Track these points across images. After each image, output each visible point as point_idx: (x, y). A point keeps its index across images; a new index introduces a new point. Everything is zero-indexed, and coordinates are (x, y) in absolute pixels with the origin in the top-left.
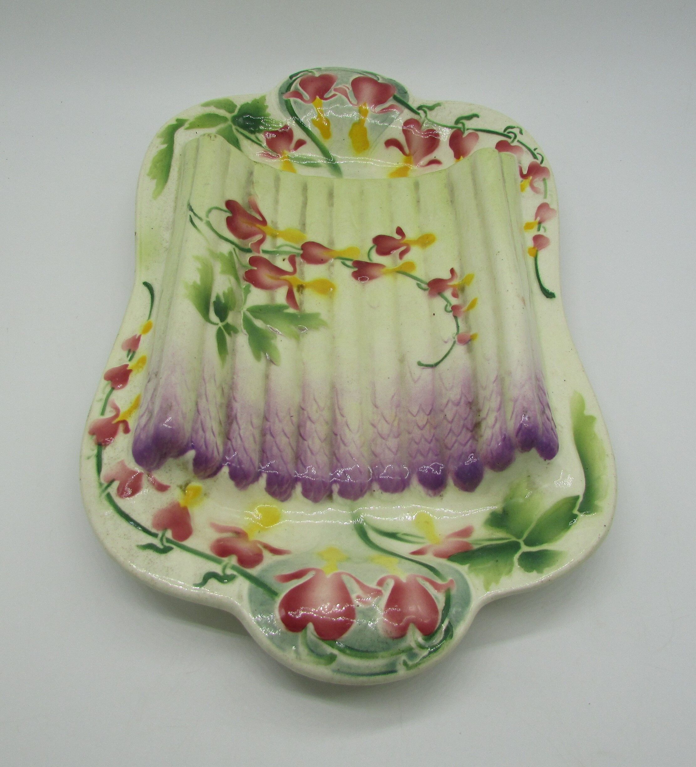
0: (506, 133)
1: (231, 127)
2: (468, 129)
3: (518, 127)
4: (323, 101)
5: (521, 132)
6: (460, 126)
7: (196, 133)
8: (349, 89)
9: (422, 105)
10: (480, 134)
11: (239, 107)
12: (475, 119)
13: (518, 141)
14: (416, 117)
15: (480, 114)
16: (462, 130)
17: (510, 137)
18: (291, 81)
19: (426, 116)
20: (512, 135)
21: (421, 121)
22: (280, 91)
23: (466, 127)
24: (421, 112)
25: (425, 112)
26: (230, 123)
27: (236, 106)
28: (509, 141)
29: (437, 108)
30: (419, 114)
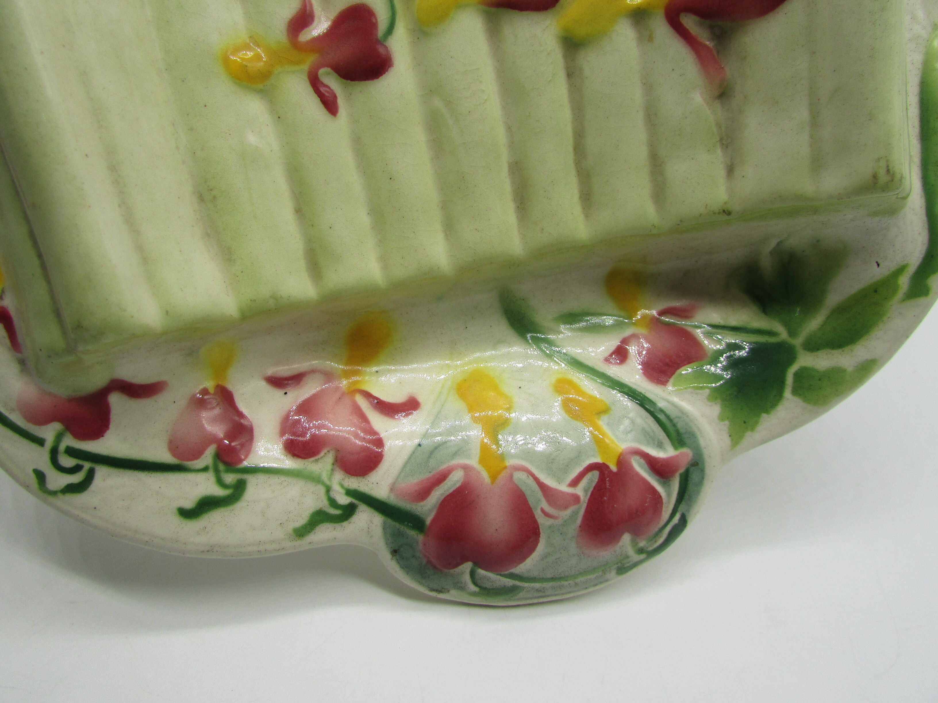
0: (87, 465)
1: (792, 333)
2: (205, 469)
3: (54, 493)
4: (598, 460)
5: (40, 476)
6: (230, 478)
7: (878, 265)
8: (543, 510)
9: (345, 523)
10: (167, 458)
11: (787, 393)
12: (189, 504)
13: (40, 442)
14: (354, 483)
15: (176, 520)
16: (221, 467)
17: (71, 452)
18: (682, 508)
19: (328, 490)
20: (68, 462)
21: (339, 476)
22: (702, 470)
23: (210, 476)
24: (344, 500)
25: (333, 503)
26: (797, 342)
27: (795, 392)
28: (69, 441)
29: (302, 521)
30: (350, 493)
